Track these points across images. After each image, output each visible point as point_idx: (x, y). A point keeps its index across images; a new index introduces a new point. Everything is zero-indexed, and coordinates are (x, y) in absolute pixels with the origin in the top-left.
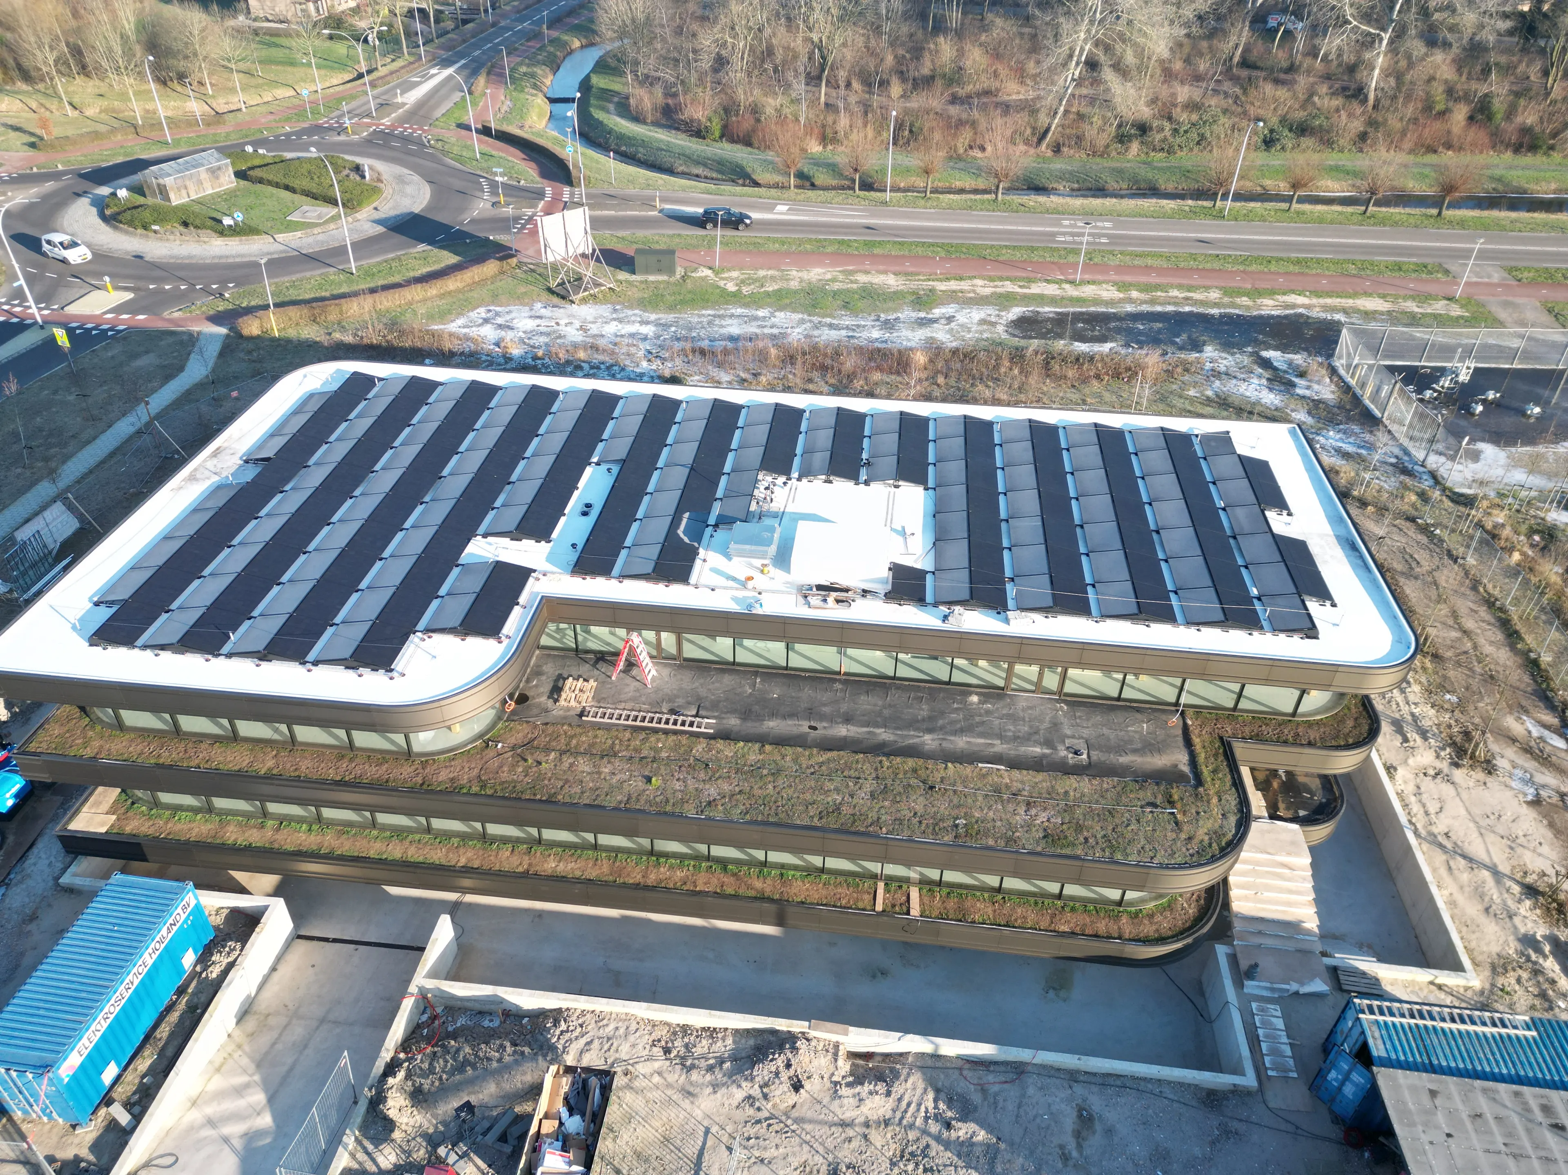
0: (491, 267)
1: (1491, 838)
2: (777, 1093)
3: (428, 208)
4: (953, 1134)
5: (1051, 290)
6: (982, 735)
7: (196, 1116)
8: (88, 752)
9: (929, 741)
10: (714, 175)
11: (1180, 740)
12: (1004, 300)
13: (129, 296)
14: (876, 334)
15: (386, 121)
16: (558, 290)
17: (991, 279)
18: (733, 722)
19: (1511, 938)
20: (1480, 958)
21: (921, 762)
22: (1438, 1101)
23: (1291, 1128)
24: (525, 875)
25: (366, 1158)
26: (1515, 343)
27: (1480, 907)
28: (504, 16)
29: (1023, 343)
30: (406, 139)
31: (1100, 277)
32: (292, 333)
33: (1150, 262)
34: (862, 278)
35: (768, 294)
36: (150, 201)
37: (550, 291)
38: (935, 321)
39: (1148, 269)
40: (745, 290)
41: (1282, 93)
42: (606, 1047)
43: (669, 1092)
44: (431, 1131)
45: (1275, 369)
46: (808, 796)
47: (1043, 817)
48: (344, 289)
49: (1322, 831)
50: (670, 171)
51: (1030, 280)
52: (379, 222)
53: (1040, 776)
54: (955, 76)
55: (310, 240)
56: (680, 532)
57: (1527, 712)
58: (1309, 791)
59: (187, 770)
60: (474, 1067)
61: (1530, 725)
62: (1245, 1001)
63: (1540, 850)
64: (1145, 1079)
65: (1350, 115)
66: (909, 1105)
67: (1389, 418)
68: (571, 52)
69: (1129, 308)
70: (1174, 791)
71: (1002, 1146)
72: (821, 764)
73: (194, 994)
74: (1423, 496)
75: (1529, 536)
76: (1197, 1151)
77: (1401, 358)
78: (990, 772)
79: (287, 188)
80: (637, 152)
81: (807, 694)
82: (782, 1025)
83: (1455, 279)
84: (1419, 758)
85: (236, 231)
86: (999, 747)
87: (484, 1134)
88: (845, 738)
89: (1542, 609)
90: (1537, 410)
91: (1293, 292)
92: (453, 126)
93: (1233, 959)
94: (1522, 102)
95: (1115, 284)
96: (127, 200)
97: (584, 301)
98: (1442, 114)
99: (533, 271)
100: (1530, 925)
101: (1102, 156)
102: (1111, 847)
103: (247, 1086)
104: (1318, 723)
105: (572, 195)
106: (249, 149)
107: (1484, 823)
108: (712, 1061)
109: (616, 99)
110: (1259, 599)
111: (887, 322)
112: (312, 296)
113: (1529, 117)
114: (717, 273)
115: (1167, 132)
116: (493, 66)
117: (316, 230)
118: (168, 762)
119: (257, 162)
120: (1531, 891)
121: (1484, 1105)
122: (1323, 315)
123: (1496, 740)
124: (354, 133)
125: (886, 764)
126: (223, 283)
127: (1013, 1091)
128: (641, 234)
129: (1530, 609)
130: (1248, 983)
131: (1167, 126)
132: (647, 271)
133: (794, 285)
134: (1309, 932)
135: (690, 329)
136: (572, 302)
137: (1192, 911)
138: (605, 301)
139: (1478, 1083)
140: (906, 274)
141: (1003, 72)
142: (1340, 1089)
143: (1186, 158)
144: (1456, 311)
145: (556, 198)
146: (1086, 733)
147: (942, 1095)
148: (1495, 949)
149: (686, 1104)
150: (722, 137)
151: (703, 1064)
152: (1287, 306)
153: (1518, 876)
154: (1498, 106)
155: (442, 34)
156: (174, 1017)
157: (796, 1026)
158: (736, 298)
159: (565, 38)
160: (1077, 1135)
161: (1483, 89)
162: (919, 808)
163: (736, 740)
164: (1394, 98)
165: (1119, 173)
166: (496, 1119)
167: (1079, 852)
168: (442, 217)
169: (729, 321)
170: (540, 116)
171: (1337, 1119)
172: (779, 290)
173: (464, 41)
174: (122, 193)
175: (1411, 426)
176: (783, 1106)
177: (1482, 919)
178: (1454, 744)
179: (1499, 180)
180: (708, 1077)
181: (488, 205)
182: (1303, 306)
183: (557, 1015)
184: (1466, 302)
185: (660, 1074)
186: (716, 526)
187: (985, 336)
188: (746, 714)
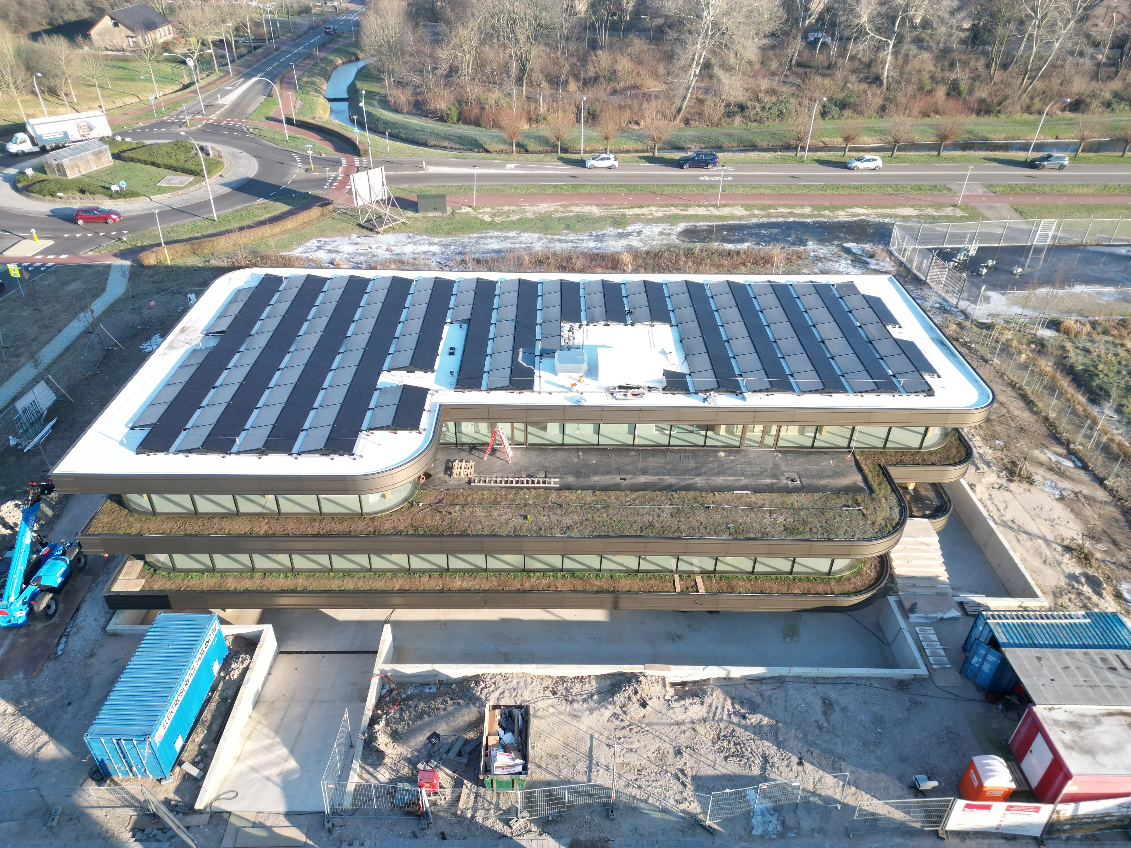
0: (315, 212)
1: (1039, 521)
2: (632, 709)
3: (259, 173)
4: (748, 722)
5: (702, 211)
6: (731, 475)
7: (242, 767)
8: (134, 531)
9: (699, 481)
10: (457, 146)
11: (855, 468)
12: (673, 220)
13: (50, 243)
14: (592, 244)
15: (213, 117)
16: (366, 225)
17: (661, 206)
18: (570, 479)
19: (1062, 576)
20: (1045, 590)
21: (697, 493)
22: (1042, 663)
23: (953, 697)
24: (442, 591)
25: (369, 776)
26: (999, 231)
27: (1040, 561)
28: (283, 43)
29: (690, 245)
30: (232, 129)
31: (732, 202)
32: (180, 262)
33: (762, 191)
34: (576, 209)
35: (513, 222)
36: (50, 176)
37: (360, 225)
38: (630, 234)
39: (762, 196)
40: (497, 220)
41: (827, 81)
42: (514, 694)
43: (562, 717)
44: (409, 756)
45: (855, 254)
46: (630, 518)
47: (781, 519)
48: (210, 231)
49: (941, 522)
50: (425, 145)
51: (688, 206)
52: (226, 185)
53: (774, 496)
54: (612, 76)
55: (178, 198)
56: (520, 360)
57: (1046, 447)
58: (929, 500)
59: (208, 536)
60: (429, 715)
61: (1049, 454)
62: (912, 627)
63: (1068, 525)
64: (859, 678)
65: (874, 95)
66: (717, 708)
67: (932, 280)
68: (336, 67)
69: (755, 221)
70: (858, 497)
71: (780, 725)
72: (634, 499)
73: (223, 691)
74: (960, 325)
75: (1029, 346)
76: (900, 715)
77: (931, 243)
78: (742, 496)
79: (153, 164)
80: (399, 132)
81: (614, 460)
82: (627, 669)
83: (955, 194)
84: (987, 479)
85: (121, 195)
86: (744, 481)
87: (447, 752)
88: (645, 483)
89: (1045, 387)
90: (1020, 270)
91: (857, 206)
92: (263, 119)
93: (900, 604)
94: (977, 84)
95: (742, 206)
96: (33, 176)
97: (386, 231)
98: (930, 92)
99: (345, 213)
100: (1071, 568)
101: (717, 126)
102: (827, 532)
103: (272, 745)
104: (935, 452)
105: (361, 162)
106: (119, 138)
107: (1033, 513)
108: (585, 696)
109: (378, 98)
110: (894, 376)
111: (597, 236)
112: (188, 236)
113: (982, 92)
114: (475, 210)
115: (758, 109)
116: (283, 78)
117: (181, 192)
118: (193, 532)
119: (126, 147)
120: (1068, 549)
121: (1069, 662)
122: (877, 220)
123: (1031, 465)
124: (192, 125)
125: (676, 496)
126: (120, 231)
127: (780, 694)
128: (416, 186)
129: (1037, 387)
130: (912, 616)
131: (758, 106)
132: (427, 210)
133: (530, 215)
134: (943, 583)
135: (465, 247)
136: (378, 233)
137: (873, 574)
138: (400, 231)
139: (1063, 650)
140: (604, 205)
141: (643, 72)
142: (980, 668)
143: (773, 125)
144: (960, 213)
145: (351, 165)
146: (796, 468)
147: (736, 701)
148: (1053, 583)
149: (574, 722)
150: (458, 120)
151: (579, 698)
152: (854, 215)
153: (1059, 541)
154: (964, 86)
155: (240, 57)
156: (213, 705)
157: (636, 669)
158: (491, 225)
159: (331, 57)
160: (825, 714)
161: (952, 76)
162: (703, 520)
163: (576, 489)
164: (899, 82)
165: (730, 136)
166: (452, 744)
167: (808, 536)
168: (271, 180)
169: (490, 241)
170: (325, 111)
171: (979, 688)
172: (520, 219)
173: (258, 61)
174: (29, 172)
175: (945, 285)
176: (637, 717)
177: (1043, 567)
178: (1007, 469)
179: (970, 132)
180: (585, 705)
181: (303, 171)
182: (864, 215)
183: (477, 679)
184: (965, 207)
185: (553, 706)
186: (541, 356)
187: (665, 242)
188: (578, 474)
